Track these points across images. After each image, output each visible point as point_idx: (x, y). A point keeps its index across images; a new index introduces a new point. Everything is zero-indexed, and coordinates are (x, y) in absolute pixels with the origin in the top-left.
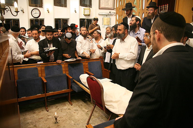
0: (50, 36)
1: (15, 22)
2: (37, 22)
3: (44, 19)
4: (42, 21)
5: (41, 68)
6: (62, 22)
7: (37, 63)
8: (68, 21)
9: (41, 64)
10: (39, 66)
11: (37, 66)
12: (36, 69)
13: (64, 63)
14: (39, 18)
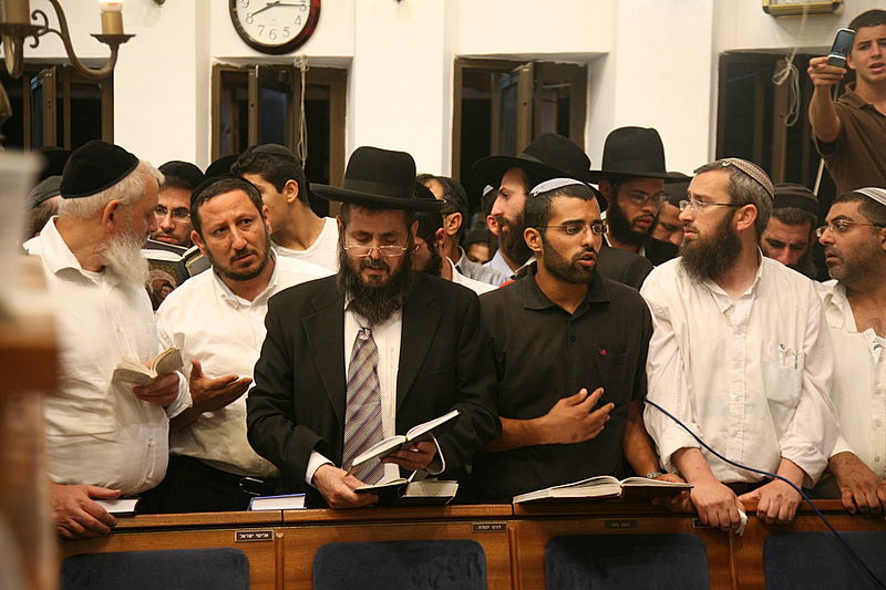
0: (374, 248)
1: (67, 87)
2: (284, 97)
3: (350, 60)
4: (332, 81)
5: (280, 563)
6: (525, 93)
7: (246, 506)
8: (598, 76)
9: (282, 521)
10: (261, 533)
11: (248, 534)
12: (235, 561)
13: (512, 525)
14: (298, 54)
